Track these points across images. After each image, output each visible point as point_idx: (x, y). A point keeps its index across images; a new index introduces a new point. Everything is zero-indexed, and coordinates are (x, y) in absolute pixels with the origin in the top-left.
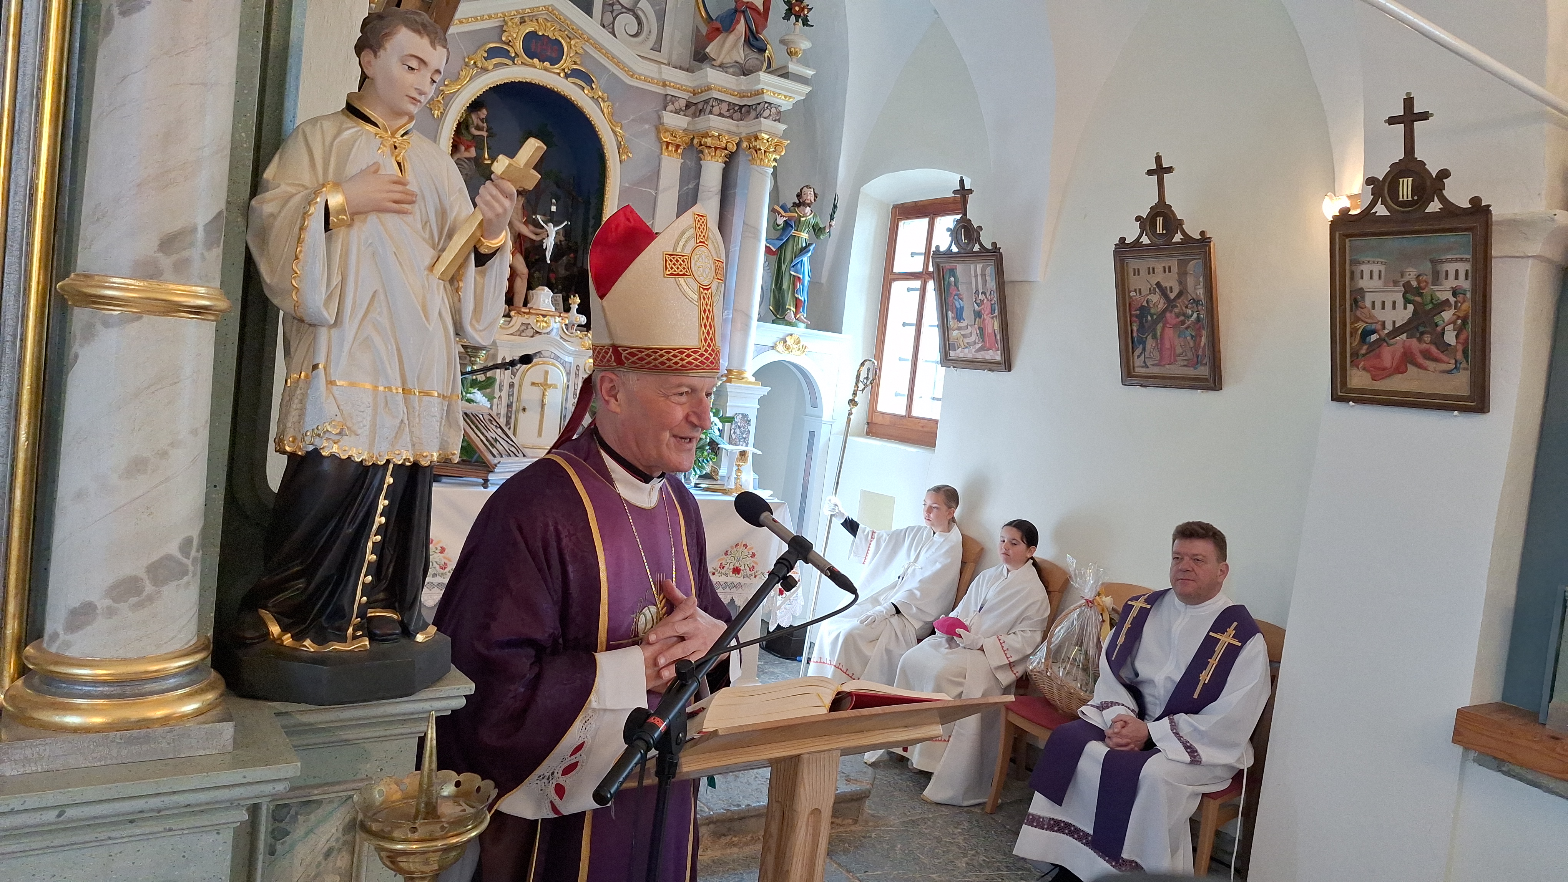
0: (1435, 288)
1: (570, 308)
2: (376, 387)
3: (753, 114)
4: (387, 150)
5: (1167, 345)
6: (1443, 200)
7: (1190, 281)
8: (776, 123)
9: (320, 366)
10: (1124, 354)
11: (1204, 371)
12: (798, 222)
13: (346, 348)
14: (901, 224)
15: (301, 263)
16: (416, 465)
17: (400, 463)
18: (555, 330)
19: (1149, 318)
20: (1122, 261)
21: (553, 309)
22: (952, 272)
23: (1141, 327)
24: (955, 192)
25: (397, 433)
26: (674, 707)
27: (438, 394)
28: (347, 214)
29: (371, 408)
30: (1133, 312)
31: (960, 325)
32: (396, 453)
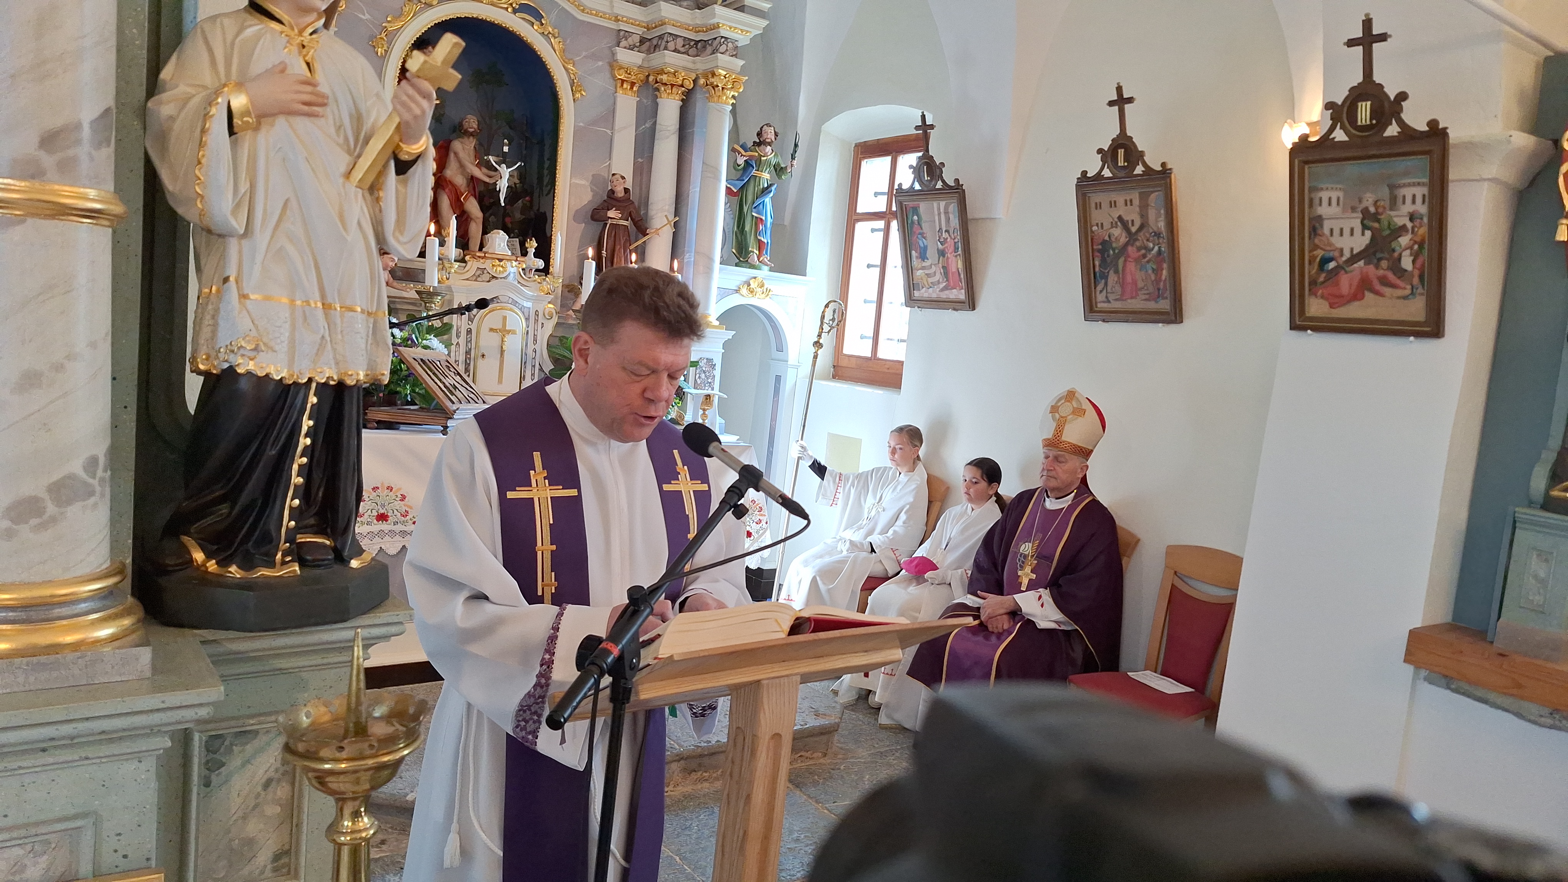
0: (1392, 213)
1: (527, 252)
2: (293, 301)
3: (709, 49)
4: (295, 49)
5: (1129, 279)
6: (1401, 123)
7: (1152, 214)
8: (733, 59)
9: (231, 279)
10: (1086, 289)
11: (1164, 305)
12: (759, 162)
13: (259, 258)
14: (864, 163)
15: (204, 168)
16: (341, 385)
17: (323, 381)
18: (512, 275)
19: (1111, 252)
20: (1084, 195)
21: (510, 254)
22: (915, 210)
23: (1103, 261)
24: (917, 128)
25: (318, 349)
26: (628, 633)
27: (362, 309)
28: (253, 116)
29: (289, 323)
30: (1095, 247)
31: (924, 264)
32: (319, 370)
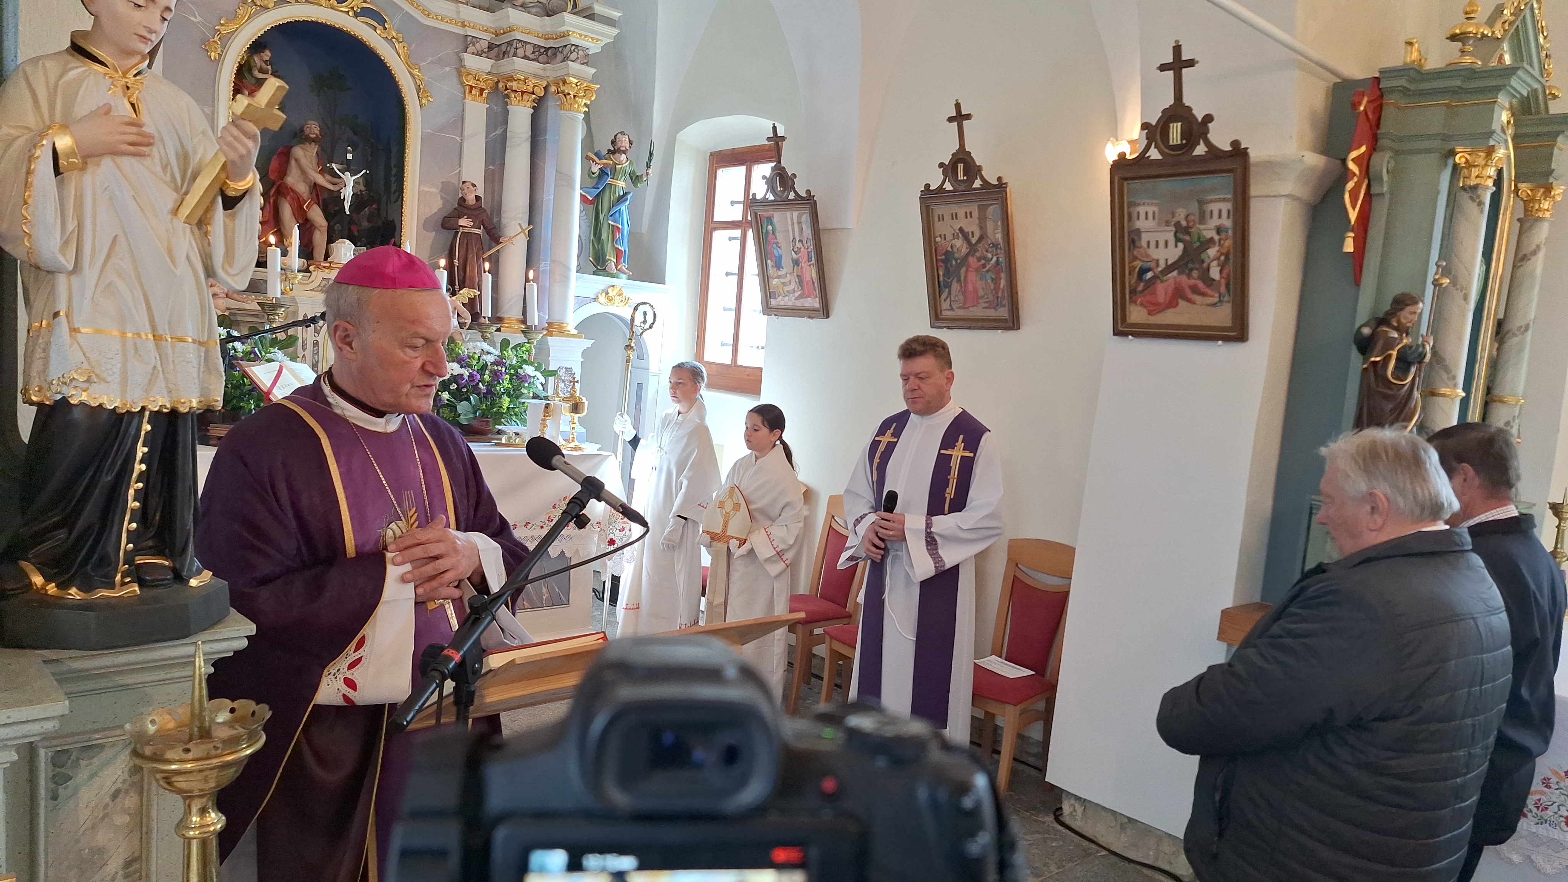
0: (1202, 227)
2: (124, 333)
3: (560, 57)
4: (119, 91)
5: (970, 288)
6: (1208, 143)
7: (990, 226)
8: (585, 66)
9: (61, 313)
10: (932, 298)
12: (614, 170)
13: (89, 293)
14: (719, 172)
15: (31, 209)
16: (174, 413)
17: (156, 409)
19: (954, 262)
20: (928, 207)
22: (769, 221)
23: (947, 271)
24: (769, 139)
25: (151, 380)
26: (469, 639)
27: (193, 339)
28: (79, 157)
29: (120, 353)
30: (939, 258)
31: (780, 273)
32: (152, 399)
